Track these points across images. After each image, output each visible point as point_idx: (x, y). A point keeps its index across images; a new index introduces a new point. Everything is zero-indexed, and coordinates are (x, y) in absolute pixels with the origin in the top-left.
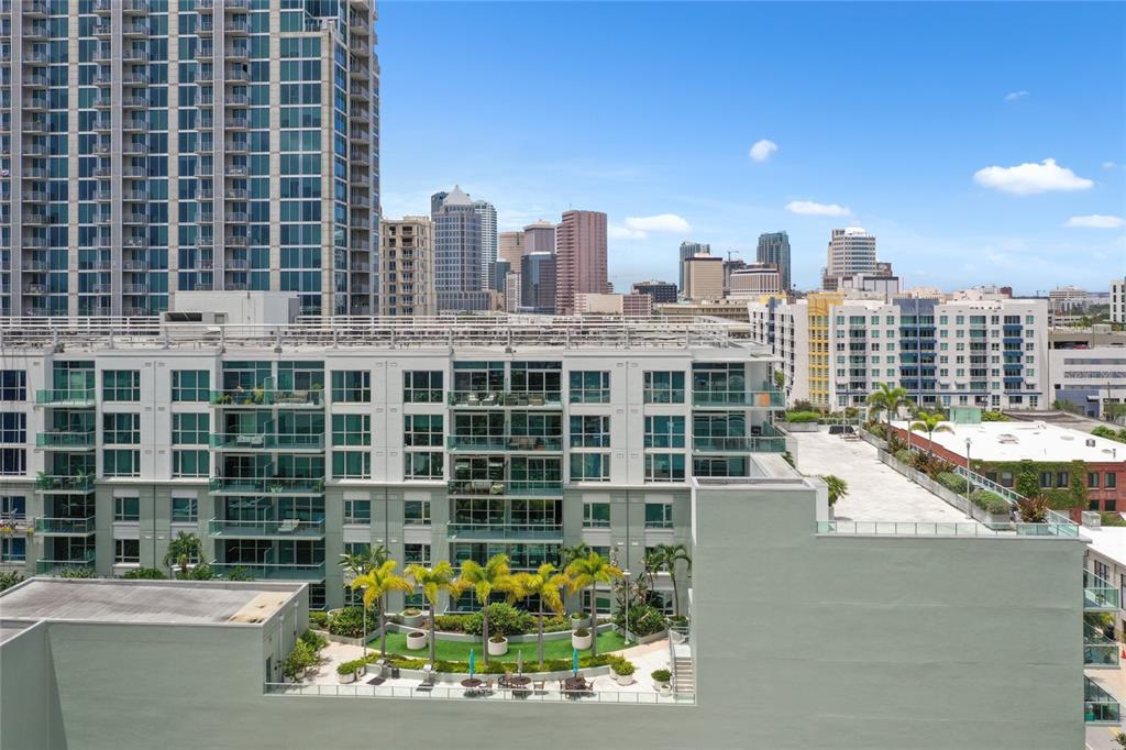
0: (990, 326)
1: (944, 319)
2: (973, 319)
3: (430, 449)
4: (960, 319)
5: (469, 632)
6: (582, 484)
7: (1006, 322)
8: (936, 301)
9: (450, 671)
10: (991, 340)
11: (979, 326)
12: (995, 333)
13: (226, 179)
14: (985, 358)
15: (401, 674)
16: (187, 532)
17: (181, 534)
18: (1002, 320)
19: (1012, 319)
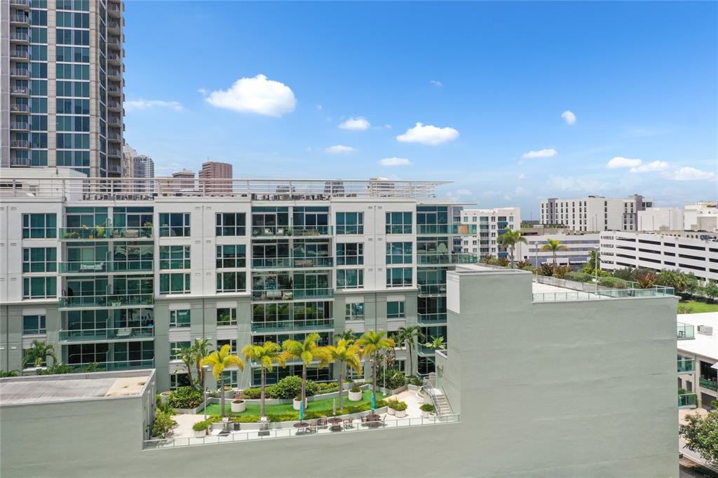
0: (490, 223)
1: (466, 218)
2: (482, 218)
3: (236, 270)
4: (475, 219)
5: (275, 397)
6: (345, 290)
7: (499, 220)
8: (462, 208)
9: (278, 421)
10: (491, 231)
11: (484, 223)
12: (493, 227)
13: (11, 97)
14: (488, 241)
15: (241, 427)
16: (40, 341)
17: (35, 343)
18: (497, 219)
19: (502, 219)
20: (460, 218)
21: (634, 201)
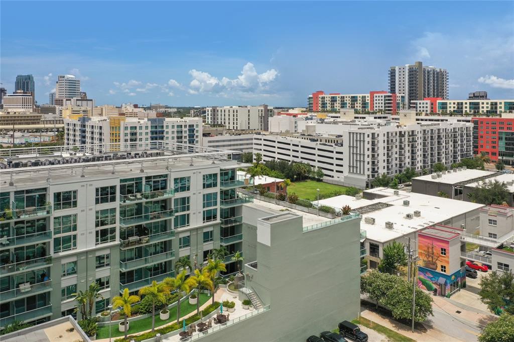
0: (184, 129)
1: (167, 127)
2: (178, 126)
3: (109, 226)
4: (173, 127)
5: (144, 313)
6: (179, 229)
10: (184, 135)
11: (179, 129)
12: (185, 132)
14: (182, 142)
18: (188, 126)
19: (191, 126)
20: (163, 126)
21: (263, 108)
